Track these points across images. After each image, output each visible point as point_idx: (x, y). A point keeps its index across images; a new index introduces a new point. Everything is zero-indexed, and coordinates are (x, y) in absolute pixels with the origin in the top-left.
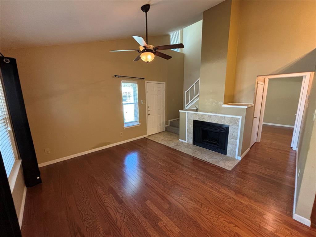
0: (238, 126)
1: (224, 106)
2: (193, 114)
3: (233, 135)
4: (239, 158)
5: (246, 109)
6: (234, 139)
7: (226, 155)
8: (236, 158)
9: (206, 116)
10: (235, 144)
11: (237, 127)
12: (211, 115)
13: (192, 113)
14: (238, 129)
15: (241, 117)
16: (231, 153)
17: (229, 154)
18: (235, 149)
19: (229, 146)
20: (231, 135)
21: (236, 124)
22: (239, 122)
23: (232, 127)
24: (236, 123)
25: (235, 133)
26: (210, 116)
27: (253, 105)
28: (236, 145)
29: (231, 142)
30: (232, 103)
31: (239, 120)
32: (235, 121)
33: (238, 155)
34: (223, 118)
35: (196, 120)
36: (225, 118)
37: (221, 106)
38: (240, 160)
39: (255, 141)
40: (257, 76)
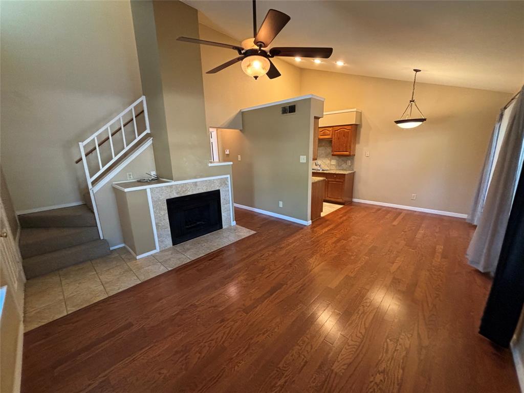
0: (228, 187)
2: (164, 188)
4: (235, 223)
5: (231, 166)
7: (222, 229)
8: (232, 225)
9: (188, 186)
10: (228, 210)
11: (227, 189)
12: (196, 182)
13: (162, 187)
14: (228, 190)
15: (229, 176)
16: (227, 223)
17: (225, 225)
18: (230, 215)
20: (224, 200)
22: (228, 182)
23: (223, 190)
24: (226, 184)
25: (227, 196)
26: (195, 184)
28: (230, 210)
29: (225, 209)
31: (227, 180)
32: (224, 182)
35: (173, 197)
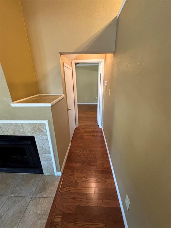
0: (47, 136)
1: (14, 105)
3: (43, 148)
4: (60, 174)
5: (50, 108)
6: (46, 154)
7: (43, 173)
8: (56, 175)
10: (49, 160)
15: (46, 122)
16: (48, 171)
17: (46, 172)
18: (52, 165)
19: (43, 163)
20: (42, 149)
21: (42, 133)
22: (46, 129)
23: (39, 139)
25: (45, 145)
27: (63, 95)
29: (44, 158)
30: (38, 95)
31: (45, 127)
32: (41, 129)
33: (57, 171)
34: (20, 125)
36: (24, 126)
37: (9, 105)
38: (61, 175)
39: (75, 127)
40: (61, 54)
